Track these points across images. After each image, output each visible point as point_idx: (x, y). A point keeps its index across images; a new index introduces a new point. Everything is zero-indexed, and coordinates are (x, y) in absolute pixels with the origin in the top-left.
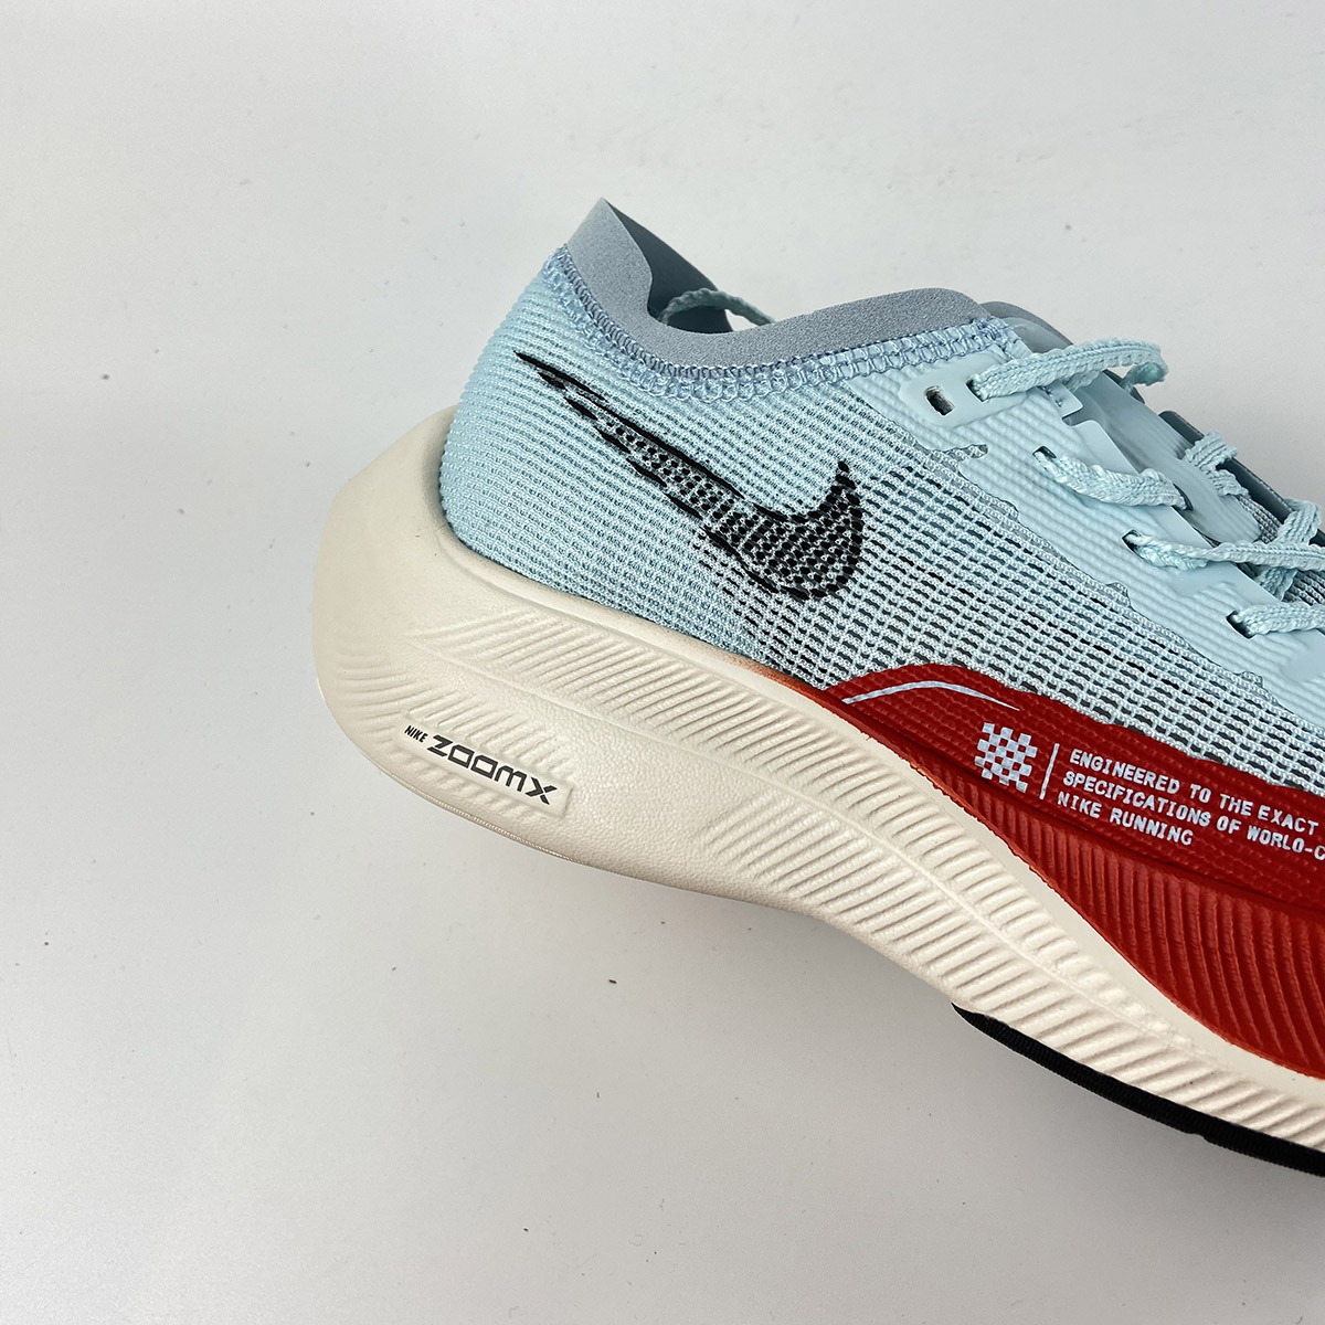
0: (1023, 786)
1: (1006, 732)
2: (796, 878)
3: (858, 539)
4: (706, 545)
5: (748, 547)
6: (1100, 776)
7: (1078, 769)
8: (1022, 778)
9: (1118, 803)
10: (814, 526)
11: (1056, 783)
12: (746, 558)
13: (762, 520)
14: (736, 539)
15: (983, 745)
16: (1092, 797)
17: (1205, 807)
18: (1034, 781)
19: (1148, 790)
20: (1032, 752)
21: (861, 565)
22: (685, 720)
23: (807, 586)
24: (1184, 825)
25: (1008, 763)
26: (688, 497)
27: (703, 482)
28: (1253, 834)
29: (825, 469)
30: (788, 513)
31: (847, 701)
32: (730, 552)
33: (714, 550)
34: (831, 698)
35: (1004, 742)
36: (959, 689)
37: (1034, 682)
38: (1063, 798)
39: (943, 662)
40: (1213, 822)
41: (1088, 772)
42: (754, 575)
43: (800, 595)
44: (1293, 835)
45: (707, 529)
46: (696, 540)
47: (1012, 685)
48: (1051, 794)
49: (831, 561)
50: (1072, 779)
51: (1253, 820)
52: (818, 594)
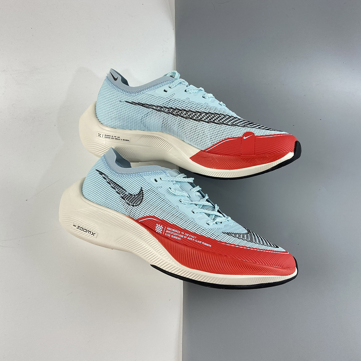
0: (161, 233)
1: (159, 225)
2: (130, 246)
3: (142, 198)
4: (121, 198)
5: (127, 199)
6: (170, 231)
7: (168, 230)
8: (161, 231)
9: (172, 235)
10: (137, 196)
11: (165, 232)
12: (126, 201)
13: (129, 195)
14: (125, 198)
15: (156, 227)
16: (169, 234)
17: (183, 235)
18: (162, 232)
19: (176, 233)
20: (162, 228)
21: (142, 202)
22: (116, 224)
23: (135, 205)
24: (180, 237)
25: (159, 229)
26: (119, 192)
27: (121, 190)
28: (188, 238)
29: (139, 188)
30: (133, 194)
31: (139, 221)
32: (124, 199)
33: (122, 199)
34: (137, 221)
35: (159, 227)
36: (154, 219)
37: (163, 218)
38: (166, 234)
39: (152, 215)
40: (184, 237)
41: (169, 230)
42: (127, 203)
43: (133, 206)
44: (193, 238)
45: (121, 196)
46: (119, 198)
47: (161, 219)
48: (165, 234)
49: (138, 201)
50: (167, 231)
51: (189, 236)
52: (136, 206)
